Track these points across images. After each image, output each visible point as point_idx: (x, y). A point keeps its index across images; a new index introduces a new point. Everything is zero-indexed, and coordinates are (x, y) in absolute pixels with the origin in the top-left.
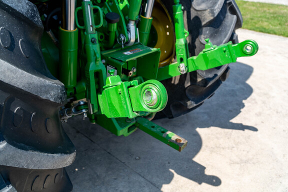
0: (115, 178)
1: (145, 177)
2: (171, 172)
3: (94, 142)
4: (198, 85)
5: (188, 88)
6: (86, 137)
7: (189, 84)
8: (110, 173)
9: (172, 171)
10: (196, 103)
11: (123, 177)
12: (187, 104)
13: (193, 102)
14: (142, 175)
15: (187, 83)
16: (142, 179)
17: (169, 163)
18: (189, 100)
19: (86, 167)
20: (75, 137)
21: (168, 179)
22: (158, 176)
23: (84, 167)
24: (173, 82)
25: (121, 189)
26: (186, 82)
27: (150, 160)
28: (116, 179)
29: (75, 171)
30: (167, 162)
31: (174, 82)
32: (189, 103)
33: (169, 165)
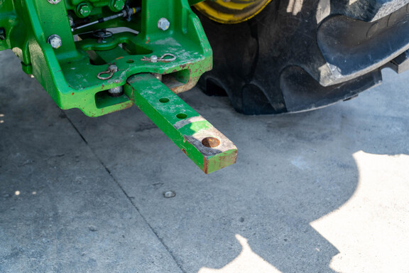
0: (95, 227)
1: (165, 240)
2: (238, 242)
3: (86, 143)
4: (351, 16)
5: (324, 25)
6: (76, 129)
7: (327, 13)
8: (88, 213)
9: (243, 241)
10: (344, 73)
11: (112, 230)
12: (319, 73)
13: (334, 68)
14: (161, 234)
15: (324, 9)
16: (156, 244)
17: (242, 220)
18: (325, 60)
19: (41, 192)
20: (51, 125)
21: (220, 259)
22: (199, 245)
23: (38, 190)
24: (289, 10)
25: (94, 256)
26: (320, 7)
27: (197, 203)
28: (93, 231)
29: (12, 194)
30: (238, 218)
31: (293, 9)
32: (324, 69)
33: (240, 224)
